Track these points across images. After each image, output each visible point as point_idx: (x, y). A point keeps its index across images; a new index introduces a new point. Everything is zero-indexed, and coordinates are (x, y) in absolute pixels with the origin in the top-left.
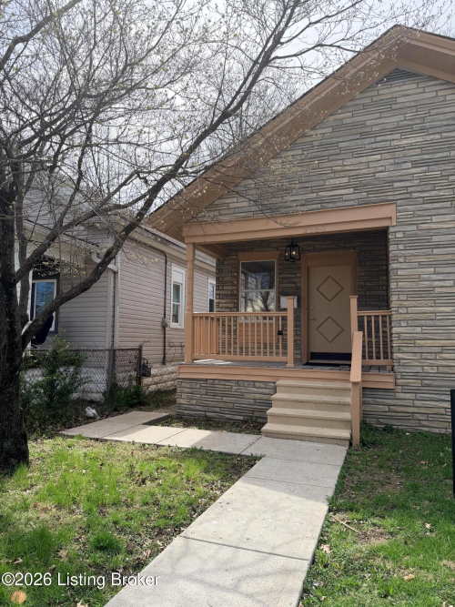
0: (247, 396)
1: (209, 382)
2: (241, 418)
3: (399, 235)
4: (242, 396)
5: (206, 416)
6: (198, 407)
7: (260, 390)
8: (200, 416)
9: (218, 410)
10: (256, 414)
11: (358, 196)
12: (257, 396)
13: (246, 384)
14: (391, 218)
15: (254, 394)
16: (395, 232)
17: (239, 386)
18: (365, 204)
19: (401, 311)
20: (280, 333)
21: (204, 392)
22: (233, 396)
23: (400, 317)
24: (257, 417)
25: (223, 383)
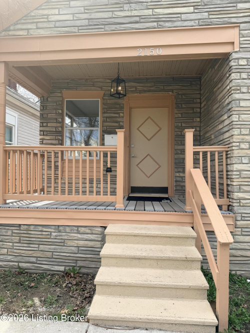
0: (70, 243)
1: (23, 227)
2: (62, 269)
3: (242, 62)
4: (63, 243)
5: (19, 267)
6: (9, 258)
7: (85, 236)
8: (12, 267)
9: (34, 260)
10: (80, 264)
11: (199, 16)
12: (81, 243)
13: (68, 229)
14: (233, 43)
15: (77, 241)
16: (238, 59)
17: (60, 232)
18: (205, 26)
19: (242, 146)
20: (109, 170)
21: (17, 239)
22: (53, 244)
23: (242, 153)
24: (80, 267)
25: (40, 228)
